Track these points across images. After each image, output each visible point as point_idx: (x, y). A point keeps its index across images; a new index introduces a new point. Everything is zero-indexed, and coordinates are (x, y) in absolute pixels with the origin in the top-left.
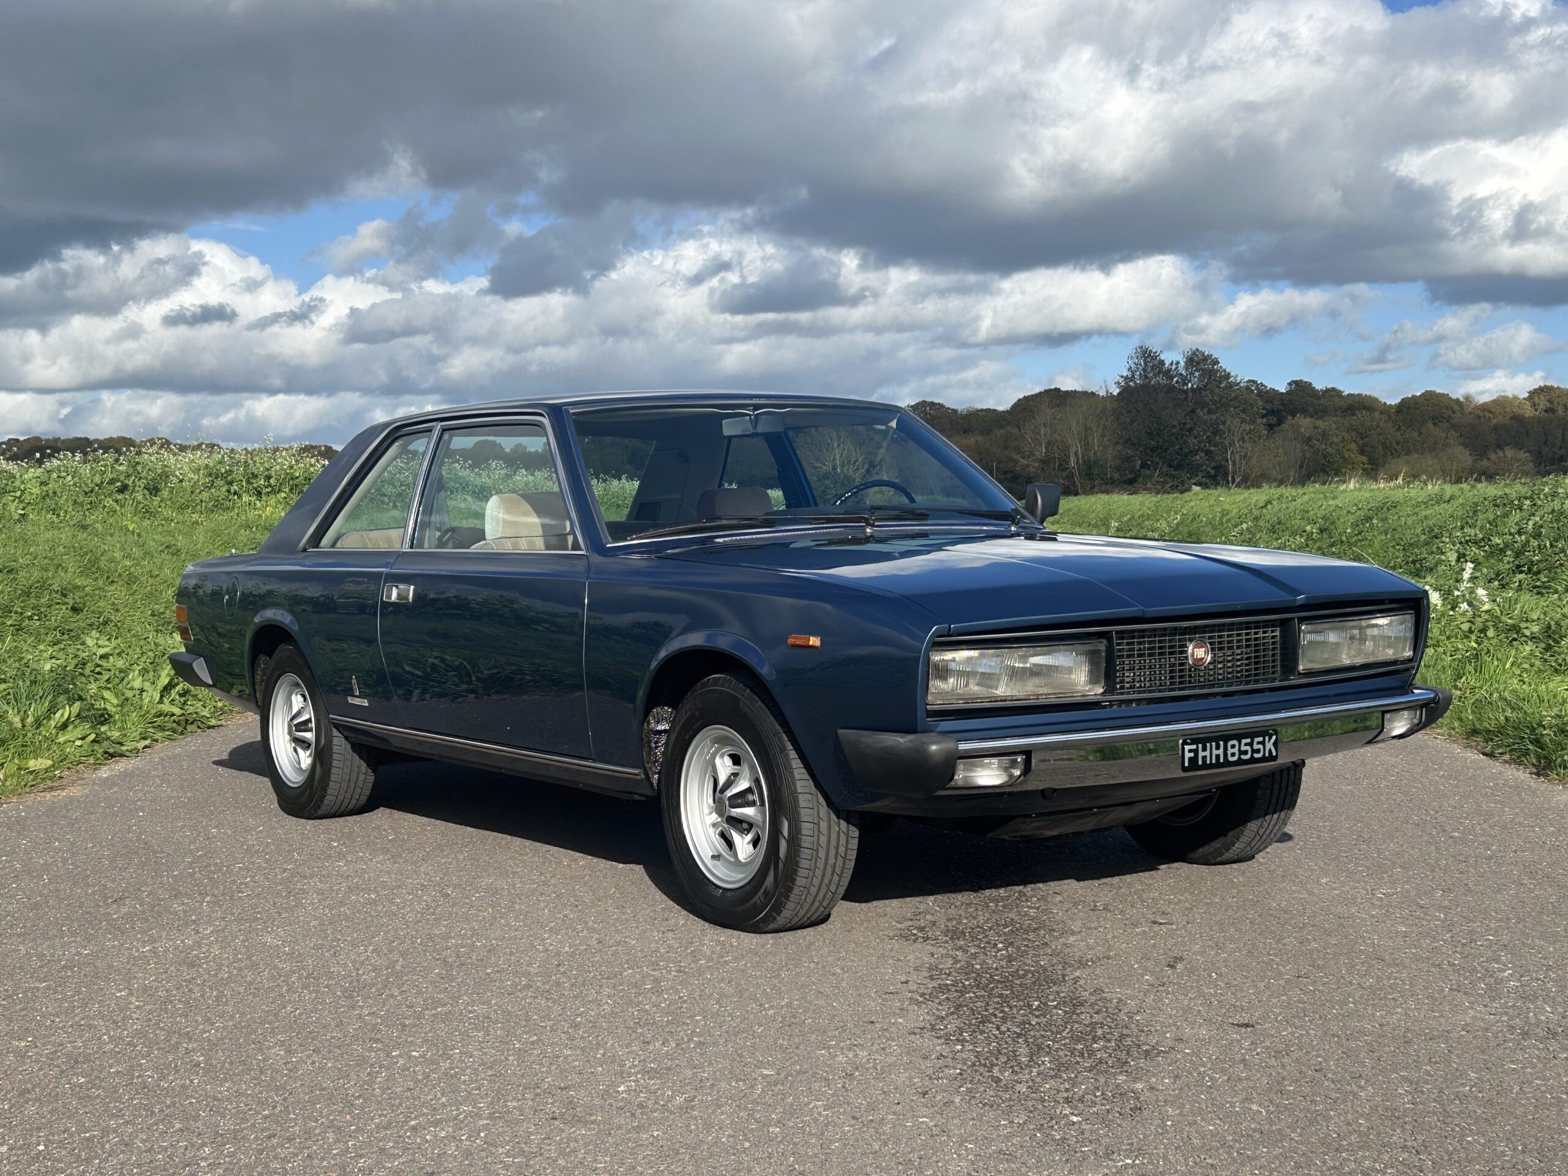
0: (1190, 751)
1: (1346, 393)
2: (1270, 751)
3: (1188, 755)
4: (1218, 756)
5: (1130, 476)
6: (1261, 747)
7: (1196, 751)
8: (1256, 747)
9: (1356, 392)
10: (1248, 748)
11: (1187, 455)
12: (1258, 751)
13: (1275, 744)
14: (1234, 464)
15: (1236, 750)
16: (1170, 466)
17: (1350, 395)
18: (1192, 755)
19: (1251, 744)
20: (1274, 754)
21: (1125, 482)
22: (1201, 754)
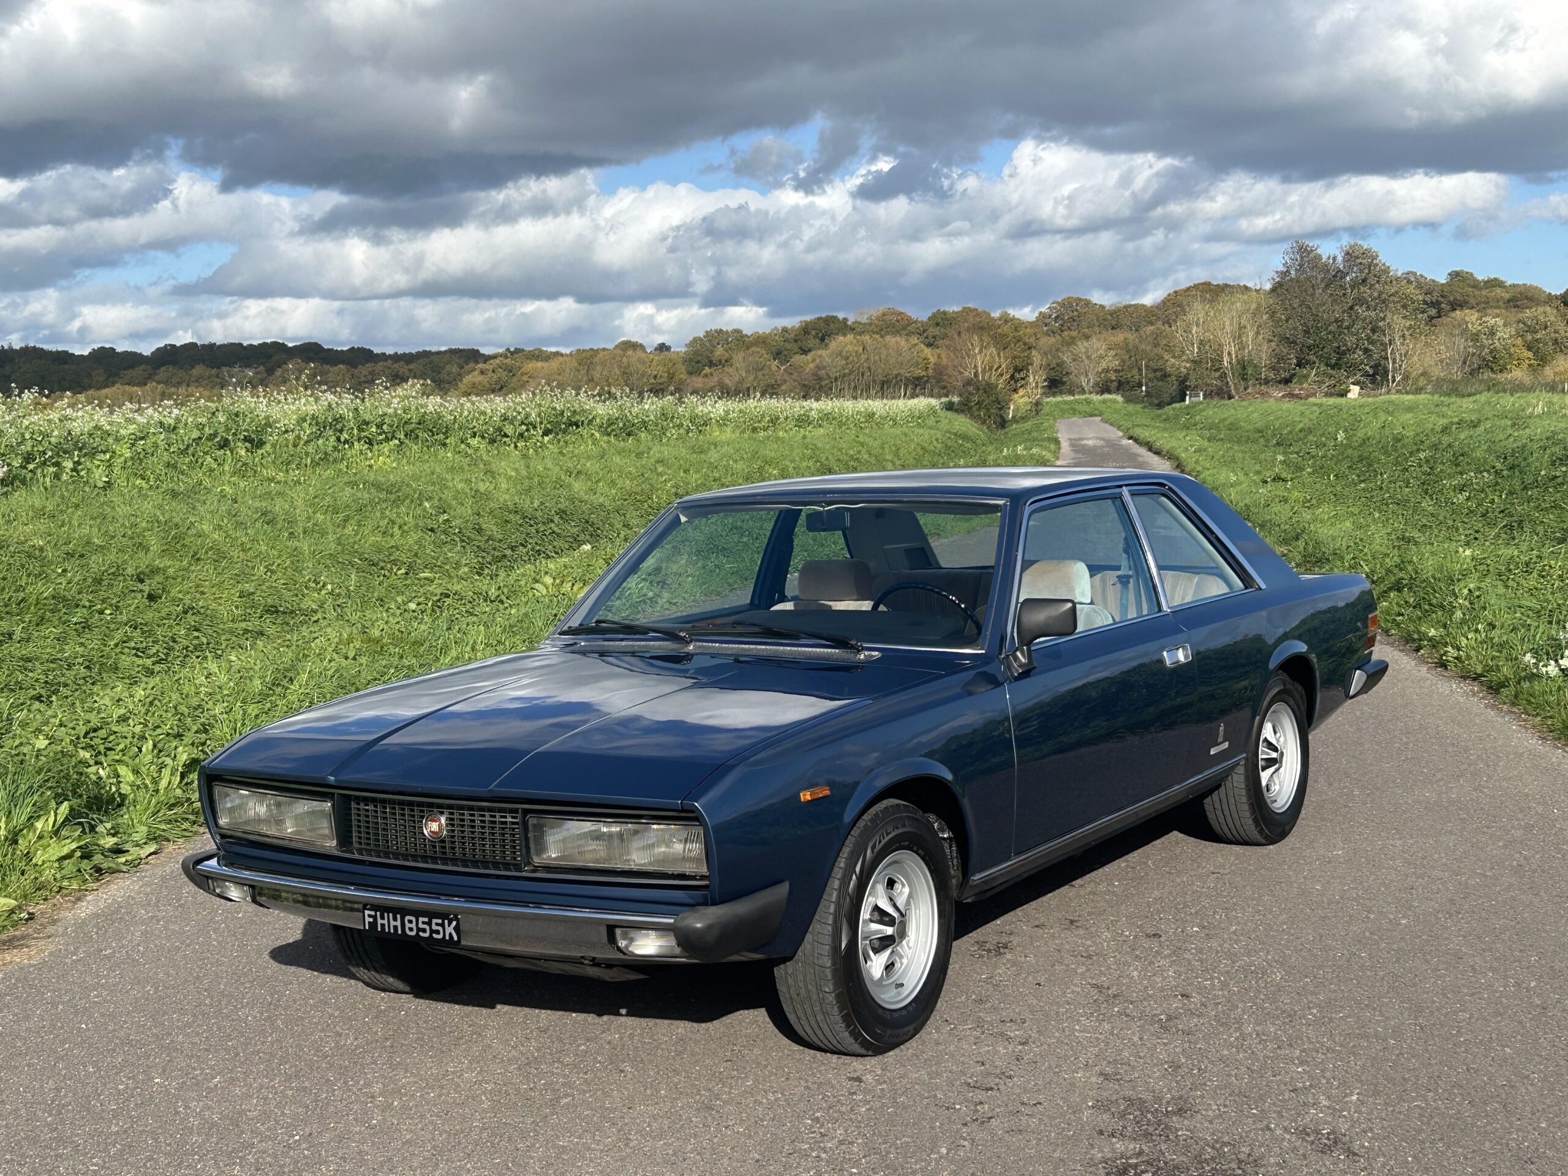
0: (370, 916)
1: (1508, 283)
2: (450, 934)
3: (368, 920)
4: (395, 927)
5: (1286, 375)
6: (440, 928)
7: (375, 917)
8: (434, 927)
9: (1521, 283)
10: (427, 927)
11: (1344, 353)
12: (438, 932)
13: (457, 929)
14: (1394, 362)
15: (413, 926)
16: (1327, 365)
17: (1514, 286)
18: (371, 920)
19: (429, 923)
20: (456, 938)
21: (1280, 382)
22: (380, 921)
